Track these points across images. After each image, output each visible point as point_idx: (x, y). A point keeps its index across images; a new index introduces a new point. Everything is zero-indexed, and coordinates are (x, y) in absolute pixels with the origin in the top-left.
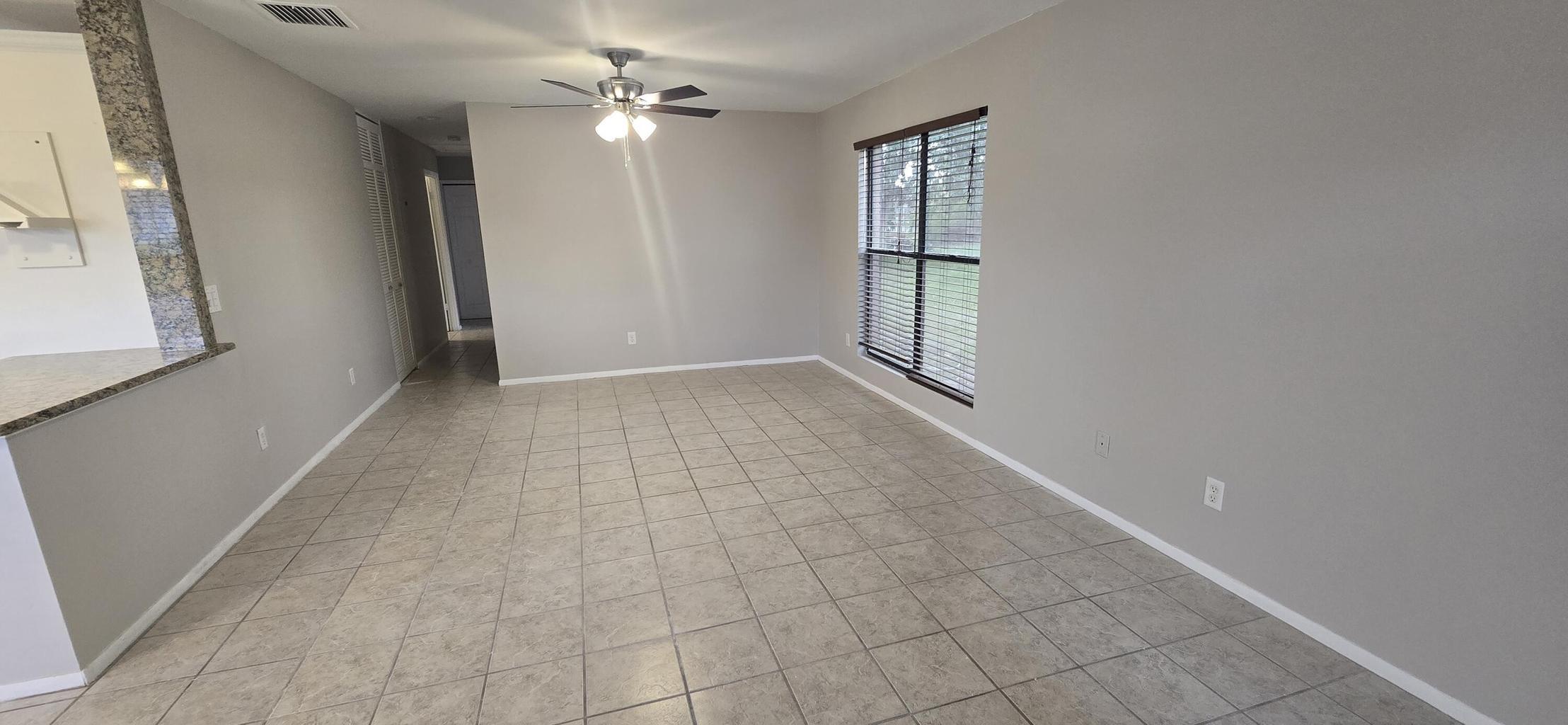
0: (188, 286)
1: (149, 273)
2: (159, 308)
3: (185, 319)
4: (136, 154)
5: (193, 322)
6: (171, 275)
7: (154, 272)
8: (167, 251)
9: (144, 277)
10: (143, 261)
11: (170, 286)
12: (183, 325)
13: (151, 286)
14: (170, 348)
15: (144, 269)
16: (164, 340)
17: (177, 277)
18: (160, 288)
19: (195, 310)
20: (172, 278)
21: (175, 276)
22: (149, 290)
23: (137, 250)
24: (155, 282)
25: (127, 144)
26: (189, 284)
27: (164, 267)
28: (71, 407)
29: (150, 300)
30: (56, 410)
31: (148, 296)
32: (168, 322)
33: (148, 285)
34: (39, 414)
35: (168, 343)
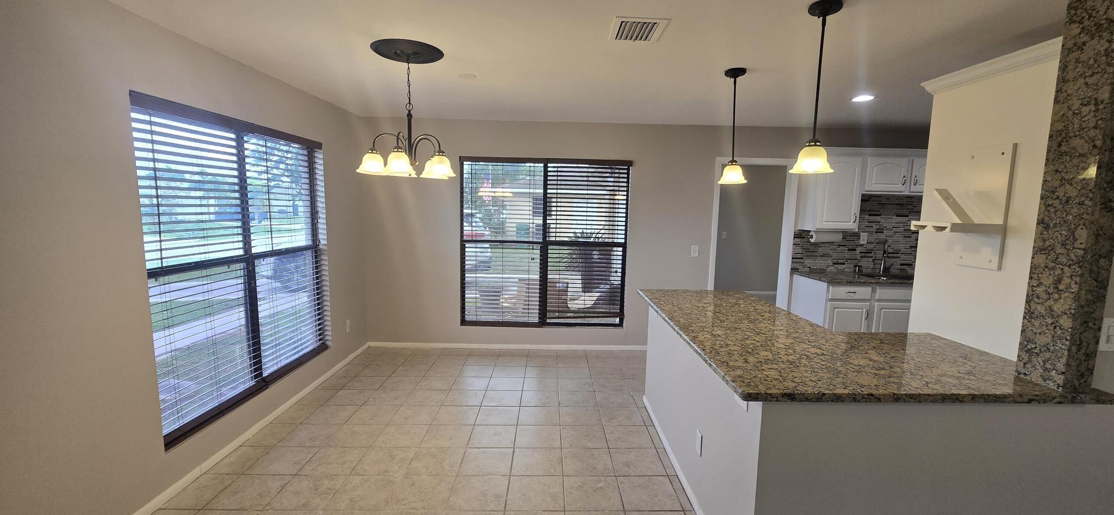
0: (1071, 313)
1: (1034, 289)
2: (1030, 328)
3: (1052, 348)
4: (1071, 157)
5: (1060, 355)
6: (1056, 296)
7: (1040, 290)
8: (1062, 269)
9: (1028, 293)
10: (1034, 276)
11: (1050, 309)
12: (1048, 355)
13: (1032, 304)
14: (1025, 374)
15: (1031, 284)
16: (1022, 364)
17: (1062, 300)
18: (1039, 307)
19: (1067, 343)
20: (1056, 300)
21: (1060, 298)
22: (1027, 307)
23: (1032, 263)
24: (1036, 300)
25: (1065, 146)
26: (1073, 311)
27: (1052, 286)
28: (818, 399)
29: (1024, 318)
30: (802, 397)
31: (1025, 313)
32: (1033, 346)
33: (1028, 302)
34: (784, 395)
35: (1025, 368)
